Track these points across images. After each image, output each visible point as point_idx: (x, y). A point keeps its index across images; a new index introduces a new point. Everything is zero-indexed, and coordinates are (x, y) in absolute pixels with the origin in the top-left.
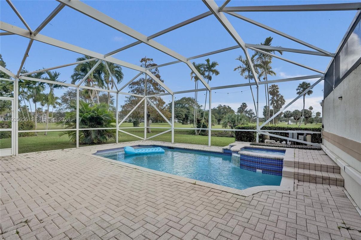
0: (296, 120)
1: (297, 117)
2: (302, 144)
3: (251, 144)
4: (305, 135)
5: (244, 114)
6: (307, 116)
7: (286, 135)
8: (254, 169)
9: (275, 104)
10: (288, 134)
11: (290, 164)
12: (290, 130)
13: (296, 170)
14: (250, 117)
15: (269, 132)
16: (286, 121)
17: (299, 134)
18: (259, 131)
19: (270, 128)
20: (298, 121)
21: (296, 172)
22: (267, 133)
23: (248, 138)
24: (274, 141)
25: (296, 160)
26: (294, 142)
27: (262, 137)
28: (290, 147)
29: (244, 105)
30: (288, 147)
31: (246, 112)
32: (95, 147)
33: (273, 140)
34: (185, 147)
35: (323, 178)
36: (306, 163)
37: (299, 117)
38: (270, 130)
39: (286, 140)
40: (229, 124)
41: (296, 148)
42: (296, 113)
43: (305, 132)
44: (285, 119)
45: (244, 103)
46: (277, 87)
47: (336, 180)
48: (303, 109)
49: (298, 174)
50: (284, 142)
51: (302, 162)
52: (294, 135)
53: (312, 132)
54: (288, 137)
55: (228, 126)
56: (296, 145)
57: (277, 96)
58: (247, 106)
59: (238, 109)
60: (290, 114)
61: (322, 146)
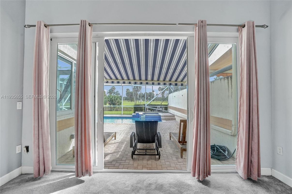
3: (144, 112)
11: (163, 116)
12: (157, 105)
17: (160, 107)
18: (146, 106)
24: (150, 111)
28: (159, 112)
31: (114, 93)
38: (149, 106)
40: (108, 102)
44: (155, 100)
47: (174, 118)
51: (166, 115)
53: (165, 106)
54: (157, 108)
61: (168, 111)
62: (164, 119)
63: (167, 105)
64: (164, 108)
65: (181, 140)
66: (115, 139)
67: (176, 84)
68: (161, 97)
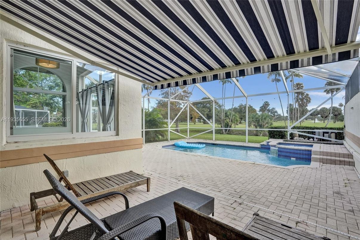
0: (324, 118)
1: (324, 114)
2: (327, 140)
3: (284, 141)
4: (329, 133)
5: (266, 112)
6: (337, 113)
7: (313, 133)
8: (289, 157)
9: (301, 103)
10: (315, 132)
11: (316, 153)
12: (317, 129)
13: (321, 157)
14: (273, 115)
15: (298, 131)
16: (312, 119)
17: (324, 133)
18: (290, 130)
19: (298, 128)
20: (326, 119)
21: (321, 158)
22: (296, 132)
23: (280, 136)
24: (303, 138)
25: (322, 150)
26: (320, 139)
27: (292, 136)
28: (317, 143)
29: (266, 104)
30: (315, 143)
31: (269, 110)
32: (157, 144)
33: (301, 137)
34: (228, 144)
35: (340, 161)
36: (329, 152)
37: (327, 115)
38: (298, 129)
39: (314, 137)
40: (253, 123)
41: (322, 143)
42: (323, 110)
43: (330, 131)
44: (311, 117)
45: (266, 102)
46: (302, 85)
47: (349, 162)
48: (331, 106)
49: (323, 159)
50: (312, 139)
51: (325, 152)
52: (320, 133)
53: (336, 131)
54: (315, 135)
55: (252, 126)
56: (321, 141)
57: (302, 94)
58: (269, 105)
59: (260, 108)
60: (316, 112)
61: (344, 142)
62: (316, 160)
63: (342, 129)
64: (333, 135)
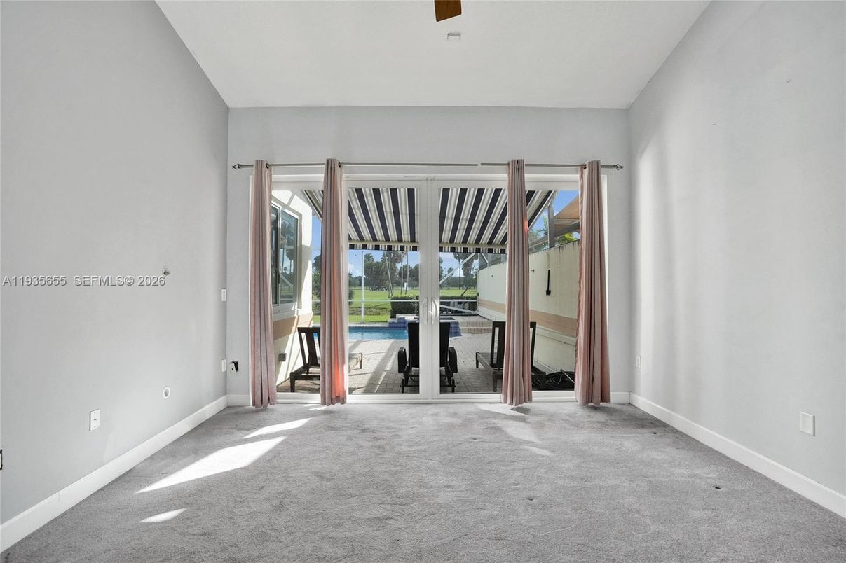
13: (469, 327)
17: (458, 303)
28: (455, 315)
35: (485, 330)
49: (471, 329)
52: (455, 304)
53: (469, 301)
61: (478, 313)
62: (466, 331)
65: (495, 362)
66: (361, 368)
67: (490, 251)
68: (462, 276)
